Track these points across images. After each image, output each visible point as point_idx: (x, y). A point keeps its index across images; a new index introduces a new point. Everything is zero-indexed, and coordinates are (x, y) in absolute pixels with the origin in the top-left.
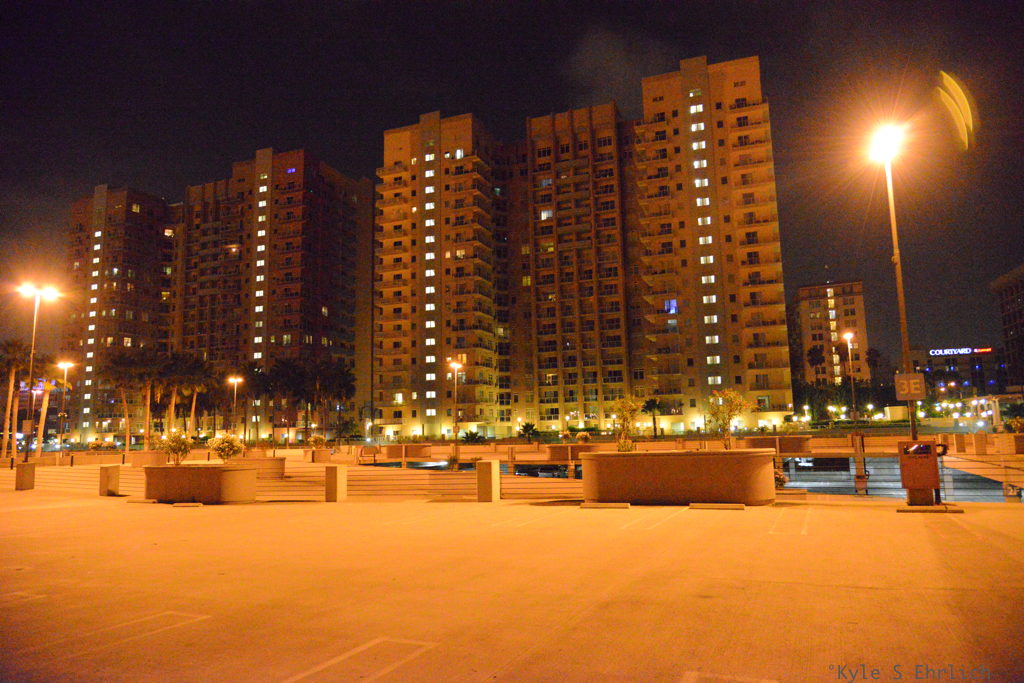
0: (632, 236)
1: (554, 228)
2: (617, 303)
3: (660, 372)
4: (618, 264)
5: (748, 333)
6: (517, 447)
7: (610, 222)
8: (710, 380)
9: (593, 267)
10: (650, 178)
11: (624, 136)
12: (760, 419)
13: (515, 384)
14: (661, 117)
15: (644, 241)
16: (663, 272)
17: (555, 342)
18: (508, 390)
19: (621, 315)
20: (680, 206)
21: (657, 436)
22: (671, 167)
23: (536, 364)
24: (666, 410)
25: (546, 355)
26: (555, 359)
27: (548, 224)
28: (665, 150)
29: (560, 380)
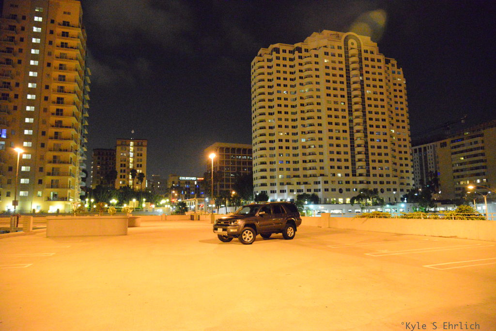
5: (50, 155)
8: (22, 181)
12: (49, 205)
14: (14, 17)
20: (18, 74)
22: (16, 48)
28: (13, 37)
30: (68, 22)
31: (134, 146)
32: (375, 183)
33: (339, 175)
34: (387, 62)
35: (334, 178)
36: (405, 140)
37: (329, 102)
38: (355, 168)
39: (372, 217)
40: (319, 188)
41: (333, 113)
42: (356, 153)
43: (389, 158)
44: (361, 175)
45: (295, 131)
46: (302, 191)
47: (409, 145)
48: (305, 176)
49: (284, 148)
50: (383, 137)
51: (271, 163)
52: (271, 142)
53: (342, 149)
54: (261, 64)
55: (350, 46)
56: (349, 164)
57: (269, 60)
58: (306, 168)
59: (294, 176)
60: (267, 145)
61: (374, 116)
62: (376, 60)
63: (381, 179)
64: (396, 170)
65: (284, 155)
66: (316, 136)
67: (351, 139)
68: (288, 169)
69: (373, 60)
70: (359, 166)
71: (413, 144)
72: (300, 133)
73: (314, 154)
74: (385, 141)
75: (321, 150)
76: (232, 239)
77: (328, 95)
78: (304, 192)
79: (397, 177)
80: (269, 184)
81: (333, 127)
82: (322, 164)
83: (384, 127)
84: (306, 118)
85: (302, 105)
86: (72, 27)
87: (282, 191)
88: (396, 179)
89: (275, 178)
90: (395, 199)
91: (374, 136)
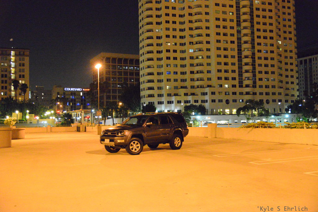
31: (16, 55)
32: (261, 94)
33: (227, 86)
35: (220, 89)
36: (291, 51)
37: (217, 12)
38: (242, 79)
39: (257, 127)
40: (206, 99)
41: (221, 23)
42: (243, 64)
43: (275, 69)
44: (247, 86)
45: (183, 41)
46: (190, 101)
47: (295, 56)
48: (193, 87)
49: (172, 58)
50: (269, 48)
51: (159, 74)
52: (159, 52)
53: (229, 60)
56: (236, 75)
58: (194, 79)
59: (182, 87)
60: (155, 56)
61: (262, 27)
63: (267, 90)
64: (281, 82)
65: (172, 66)
66: (204, 46)
67: (238, 50)
68: (176, 80)
70: (246, 78)
71: (299, 55)
72: (187, 44)
73: (201, 65)
74: (272, 52)
75: (209, 61)
76: (120, 149)
77: (217, 5)
78: (191, 103)
79: (282, 88)
80: (156, 95)
81: (221, 37)
82: (209, 75)
83: (271, 38)
84: (194, 28)
87: (170, 102)
88: (281, 90)
89: (163, 89)
90: (280, 109)
91: (261, 48)
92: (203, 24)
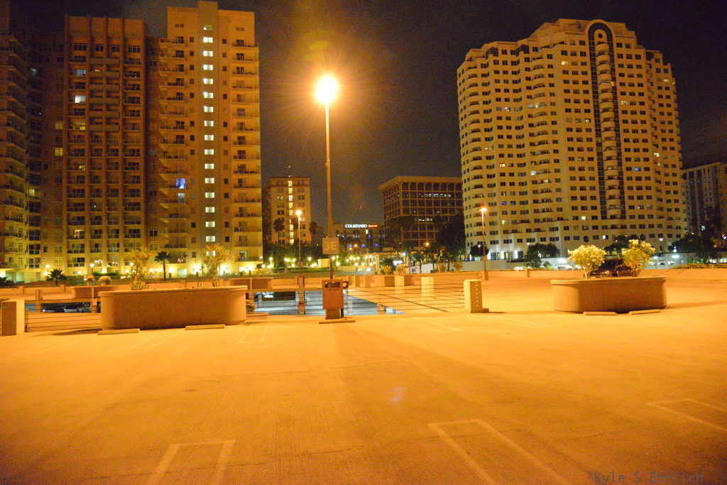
0: (154, 127)
1: (86, 112)
2: (138, 177)
3: (170, 231)
4: (141, 147)
5: (235, 207)
6: (44, 289)
7: (135, 114)
8: (207, 238)
9: (120, 148)
10: (170, 84)
11: (151, 49)
12: (241, 266)
13: (45, 237)
14: (181, 40)
15: (163, 132)
16: (176, 157)
17: (83, 204)
18: (38, 242)
19: (141, 187)
20: (192, 110)
21: (166, 279)
22: (186, 79)
23: (65, 223)
24: (173, 260)
25: (74, 214)
26: (83, 218)
27: (82, 107)
28: (182, 66)
29: (87, 235)
30: (242, 41)
31: (294, 185)
32: (633, 227)
33: (584, 218)
34: (649, 57)
35: (576, 223)
36: (674, 166)
37: (568, 120)
38: (605, 207)
40: (556, 236)
41: (574, 135)
42: (606, 187)
43: (652, 193)
44: (613, 217)
45: (522, 160)
46: (534, 240)
47: (680, 173)
48: (537, 221)
49: (508, 184)
50: (643, 164)
51: (490, 205)
52: (489, 176)
53: (587, 183)
54: (472, 72)
55: (597, 39)
56: (597, 203)
57: (484, 66)
58: (538, 210)
59: (522, 222)
60: (485, 181)
61: (631, 136)
62: (634, 57)
63: (641, 222)
64: (661, 209)
65: (508, 193)
66: (551, 166)
67: (599, 169)
68: (514, 213)
69: (629, 57)
70: (611, 206)
71: (685, 167)
73: (548, 191)
74: (647, 169)
75: (558, 185)
77: (568, 110)
78: (536, 242)
79: (663, 218)
80: (487, 233)
81: (575, 154)
83: (646, 150)
84: (536, 143)
85: (531, 125)
86: (249, 46)
87: (507, 242)
88: (662, 221)
89: (497, 224)
90: (661, 247)
91: (632, 164)
92: (550, 138)
